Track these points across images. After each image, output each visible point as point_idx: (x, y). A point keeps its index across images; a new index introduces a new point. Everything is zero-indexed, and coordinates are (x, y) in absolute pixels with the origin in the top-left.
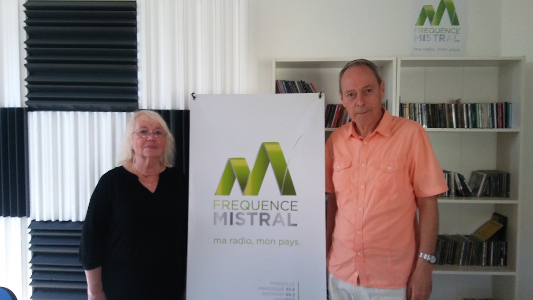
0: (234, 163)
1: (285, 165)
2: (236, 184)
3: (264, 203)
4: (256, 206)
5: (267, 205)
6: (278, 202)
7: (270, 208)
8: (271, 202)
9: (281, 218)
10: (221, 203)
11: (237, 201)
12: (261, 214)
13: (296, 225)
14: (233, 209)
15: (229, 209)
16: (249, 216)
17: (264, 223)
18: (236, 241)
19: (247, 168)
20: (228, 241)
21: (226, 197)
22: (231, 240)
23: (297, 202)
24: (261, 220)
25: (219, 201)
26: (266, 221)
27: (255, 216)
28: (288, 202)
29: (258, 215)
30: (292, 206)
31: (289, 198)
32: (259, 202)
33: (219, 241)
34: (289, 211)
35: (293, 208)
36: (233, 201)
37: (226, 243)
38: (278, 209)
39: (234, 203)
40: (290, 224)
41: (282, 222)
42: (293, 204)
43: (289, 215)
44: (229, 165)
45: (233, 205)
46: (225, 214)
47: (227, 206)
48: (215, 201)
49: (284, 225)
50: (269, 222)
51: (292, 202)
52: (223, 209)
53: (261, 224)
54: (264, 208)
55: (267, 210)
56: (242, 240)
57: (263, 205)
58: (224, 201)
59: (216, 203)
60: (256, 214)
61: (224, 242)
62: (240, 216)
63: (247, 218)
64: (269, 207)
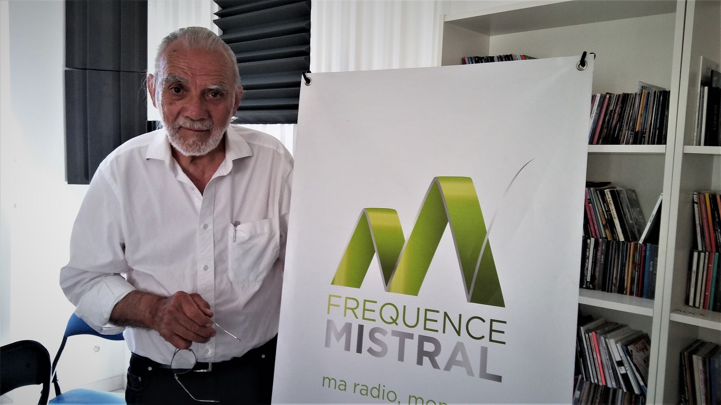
0: (374, 220)
1: (483, 233)
2: (375, 266)
3: (430, 315)
4: (411, 321)
5: (436, 321)
6: (460, 315)
7: (441, 330)
8: (445, 313)
9: (464, 355)
10: (341, 302)
11: (376, 302)
12: (422, 339)
13: (498, 379)
14: (364, 318)
15: (357, 318)
16: (397, 339)
17: (426, 359)
18: (366, 391)
19: (399, 232)
20: (350, 387)
21: (352, 291)
22: (355, 386)
23: (505, 322)
24: (421, 353)
25: (340, 297)
26: (432, 356)
27: (407, 341)
28: (484, 321)
29: (415, 341)
30: (491, 330)
31: (487, 311)
32: (419, 309)
33: (333, 382)
34: (485, 342)
35: (495, 336)
36: (365, 301)
37: (345, 390)
38: (459, 333)
39: (369, 306)
40: (484, 375)
41: (465, 364)
42: (496, 326)
43: (484, 351)
44: (364, 220)
45: (365, 310)
46: (348, 327)
47: (353, 309)
48: (330, 296)
49: (470, 373)
50: (436, 358)
51: (492, 321)
52: (345, 316)
53: (420, 362)
54: (430, 325)
55: (437, 331)
56: (379, 391)
57: (426, 319)
58: (347, 298)
59: (334, 301)
60: (411, 336)
61: (342, 387)
62: (377, 335)
63: (393, 343)
64: (439, 326)
